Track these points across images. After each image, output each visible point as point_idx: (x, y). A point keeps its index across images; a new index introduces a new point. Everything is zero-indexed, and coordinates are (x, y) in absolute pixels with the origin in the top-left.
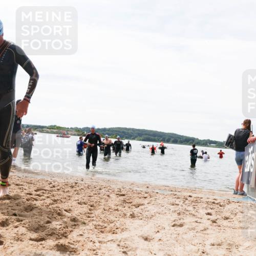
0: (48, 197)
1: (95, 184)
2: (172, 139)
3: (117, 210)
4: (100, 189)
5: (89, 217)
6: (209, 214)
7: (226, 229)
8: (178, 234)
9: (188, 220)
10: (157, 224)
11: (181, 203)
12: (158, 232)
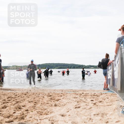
0: (14, 101)
1: (36, 92)
2: (72, 67)
3: (48, 103)
4: (39, 94)
5: (34, 108)
6: (92, 101)
7: (101, 107)
8: (78, 112)
9: (82, 104)
10: (67, 108)
11: (79, 97)
12: (68, 111)
